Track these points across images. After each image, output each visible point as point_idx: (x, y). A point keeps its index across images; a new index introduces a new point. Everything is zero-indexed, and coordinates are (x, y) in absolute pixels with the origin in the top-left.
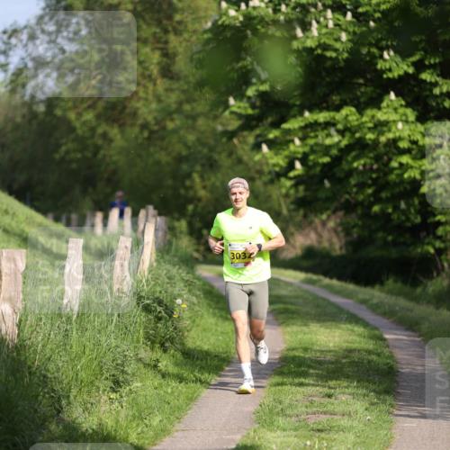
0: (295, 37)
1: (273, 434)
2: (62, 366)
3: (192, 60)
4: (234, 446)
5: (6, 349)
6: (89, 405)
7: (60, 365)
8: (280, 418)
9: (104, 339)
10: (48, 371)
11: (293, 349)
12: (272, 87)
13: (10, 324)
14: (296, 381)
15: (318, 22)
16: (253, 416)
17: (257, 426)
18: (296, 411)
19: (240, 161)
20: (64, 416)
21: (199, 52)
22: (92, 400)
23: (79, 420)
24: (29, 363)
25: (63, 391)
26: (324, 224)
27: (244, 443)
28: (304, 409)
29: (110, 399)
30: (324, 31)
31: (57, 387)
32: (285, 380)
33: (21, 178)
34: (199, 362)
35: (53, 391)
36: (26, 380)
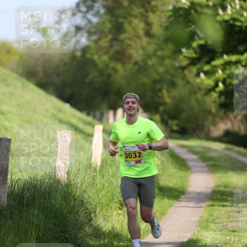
0: (218, 14)
1: (208, 233)
2: (92, 195)
3: (161, 26)
4: (186, 240)
5: (60, 186)
6: (107, 217)
7: (90, 195)
8: (212, 225)
9: (114, 180)
10: (84, 198)
11: (219, 186)
12: (206, 42)
13: (63, 173)
14: (221, 204)
15: (231, 6)
16: (197, 223)
17: (199, 228)
18: (221, 221)
19: (188, 82)
20: (93, 223)
21: (165, 22)
22: (109, 214)
23: (101, 225)
24: (73, 194)
25: (92, 209)
26: (235, 117)
27: (193, 238)
28: (225, 219)
29: (118, 213)
30: (234, 10)
31: (89, 207)
32: (215, 203)
33: (68, 92)
34: (167, 193)
35: (87, 209)
36: (72, 203)
